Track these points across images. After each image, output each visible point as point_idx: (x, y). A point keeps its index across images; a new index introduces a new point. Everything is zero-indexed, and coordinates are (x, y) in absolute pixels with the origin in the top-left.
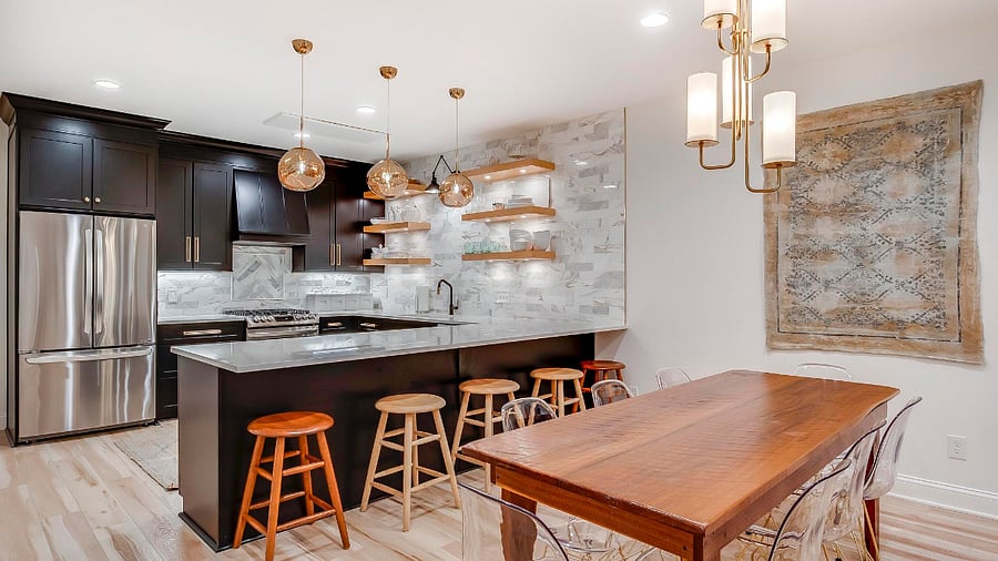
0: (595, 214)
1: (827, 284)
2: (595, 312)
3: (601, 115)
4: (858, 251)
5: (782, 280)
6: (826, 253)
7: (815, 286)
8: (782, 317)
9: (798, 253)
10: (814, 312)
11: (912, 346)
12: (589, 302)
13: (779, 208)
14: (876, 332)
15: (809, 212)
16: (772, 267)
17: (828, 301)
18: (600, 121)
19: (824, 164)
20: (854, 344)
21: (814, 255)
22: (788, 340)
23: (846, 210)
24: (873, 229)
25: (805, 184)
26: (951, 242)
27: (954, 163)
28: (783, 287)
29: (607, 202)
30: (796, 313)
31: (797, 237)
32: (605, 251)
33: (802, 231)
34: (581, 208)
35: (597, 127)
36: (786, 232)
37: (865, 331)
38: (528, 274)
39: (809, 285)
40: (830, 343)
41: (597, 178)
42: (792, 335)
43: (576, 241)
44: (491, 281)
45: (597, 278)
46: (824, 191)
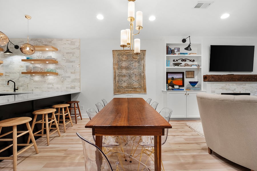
0: (72, 64)
1: (124, 82)
2: (71, 88)
3: (73, 39)
4: (129, 76)
5: (116, 81)
6: (125, 76)
8: (117, 88)
9: (119, 76)
10: (122, 87)
11: (137, 92)
12: (69, 86)
13: (116, 67)
14: (132, 90)
15: (121, 68)
16: (115, 78)
17: (125, 85)
18: (72, 41)
19: (124, 59)
20: (129, 92)
21: (122, 76)
22: (118, 92)
23: (127, 68)
24: (132, 72)
25: (121, 63)
26: (142, 74)
27: (142, 62)
29: (75, 61)
30: (119, 87)
31: (119, 72)
32: (74, 73)
33: (120, 71)
34: (67, 62)
35: (71, 42)
36: (117, 71)
37: (131, 90)
38: (48, 79)
39: (121, 82)
40: (125, 92)
41: (71, 55)
42: (118, 91)
43: (65, 70)
44: (33, 81)
45: (72, 80)
46: (124, 64)
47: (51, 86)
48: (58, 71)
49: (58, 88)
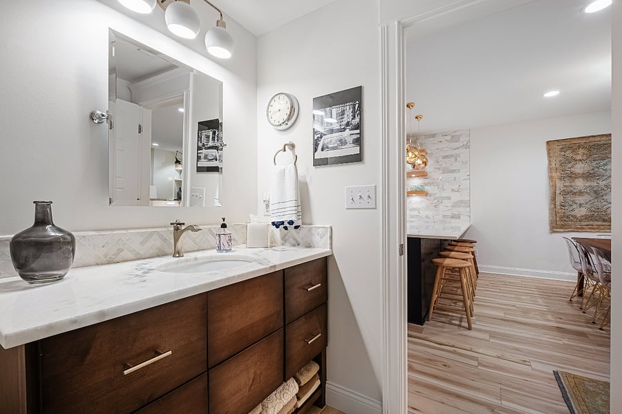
0: (455, 175)
1: (580, 205)
2: (451, 218)
3: (455, 132)
4: (595, 192)
5: (558, 203)
6: (581, 193)
7: (574, 206)
8: (558, 219)
9: (565, 193)
10: (574, 216)
12: (449, 213)
13: (556, 175)
14: (604, 224)
15: (572, 176)
16: (553, 199)
17: (581, 212)
18: (455, 134)
19: (579, 157)
20: (593, 229)
21: (575, 194)
22: (561, 228)
23: (588, 176)
24: (602, 183)
25: (570, 165)
28: (558, 207)
29: (459, 170)
30: (565, 218)
31: (565, 186)
32: (458, 191)
33: (567, 184)
34: (444, 173)
35: (453, 136)
36: (560, 184)
37: (600, 223)
38: (410, 202)
39: (571, 205)
40: (583, 228)
41: (453, 159)
42: (562, 227)
43: (441, 186)
45: (453, 203)
46: (579, 168)
47: (416, 213)
48: (427, 188)
49: (427, 217)
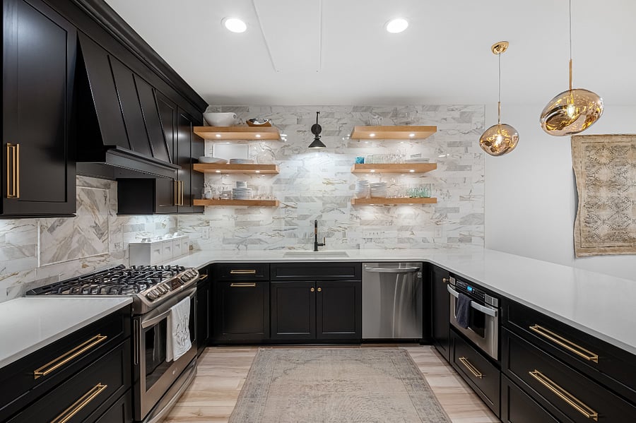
0: (462, 174)
1: (604, 222)
2: (460, 241)
3: (466, 106)
4: (617, 205)
5: (582, 220)
6: (604, 206)
7: (599, 222)
8: (582, 239)
9: (591, 206)
10: (598, 236)
12: (456, 234)
13: (582, 181)
14: (624, 244)
15: (595, 184)
16: (579, 213)
17: (604, 230)
18: (464, 110)
19: (603, 160)
20: (615, 251)
21: (599, 207)
22: (586, 252)
23: (612, 184)
24: (623, 194)
25: (593, 170)
28: (583, 224)
29: (471, 166)
30: (591, 237)
31: (589, 197)
32: (469, 199)
33: (592, 194)
34: (449, 169)
35: (462, 113)
36: (584, 194)
38: (399, 215)
39: (596, 222)
40: (606, 251)
41: (462, 149)
42: (588, 249)
43: (445, 191)
44: (358, 220)
45: (462, 218)
46: (604, 174)
47: (407, 234)
49: (424, 240)
